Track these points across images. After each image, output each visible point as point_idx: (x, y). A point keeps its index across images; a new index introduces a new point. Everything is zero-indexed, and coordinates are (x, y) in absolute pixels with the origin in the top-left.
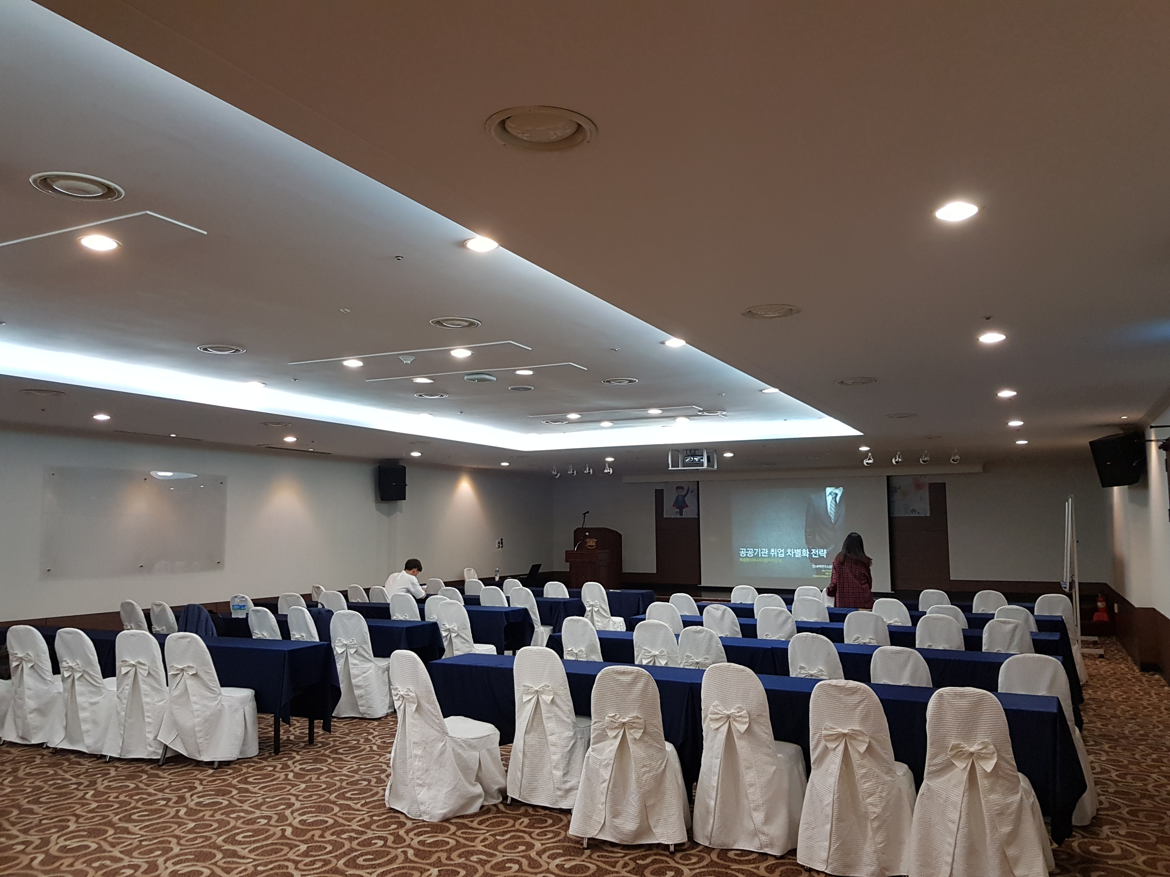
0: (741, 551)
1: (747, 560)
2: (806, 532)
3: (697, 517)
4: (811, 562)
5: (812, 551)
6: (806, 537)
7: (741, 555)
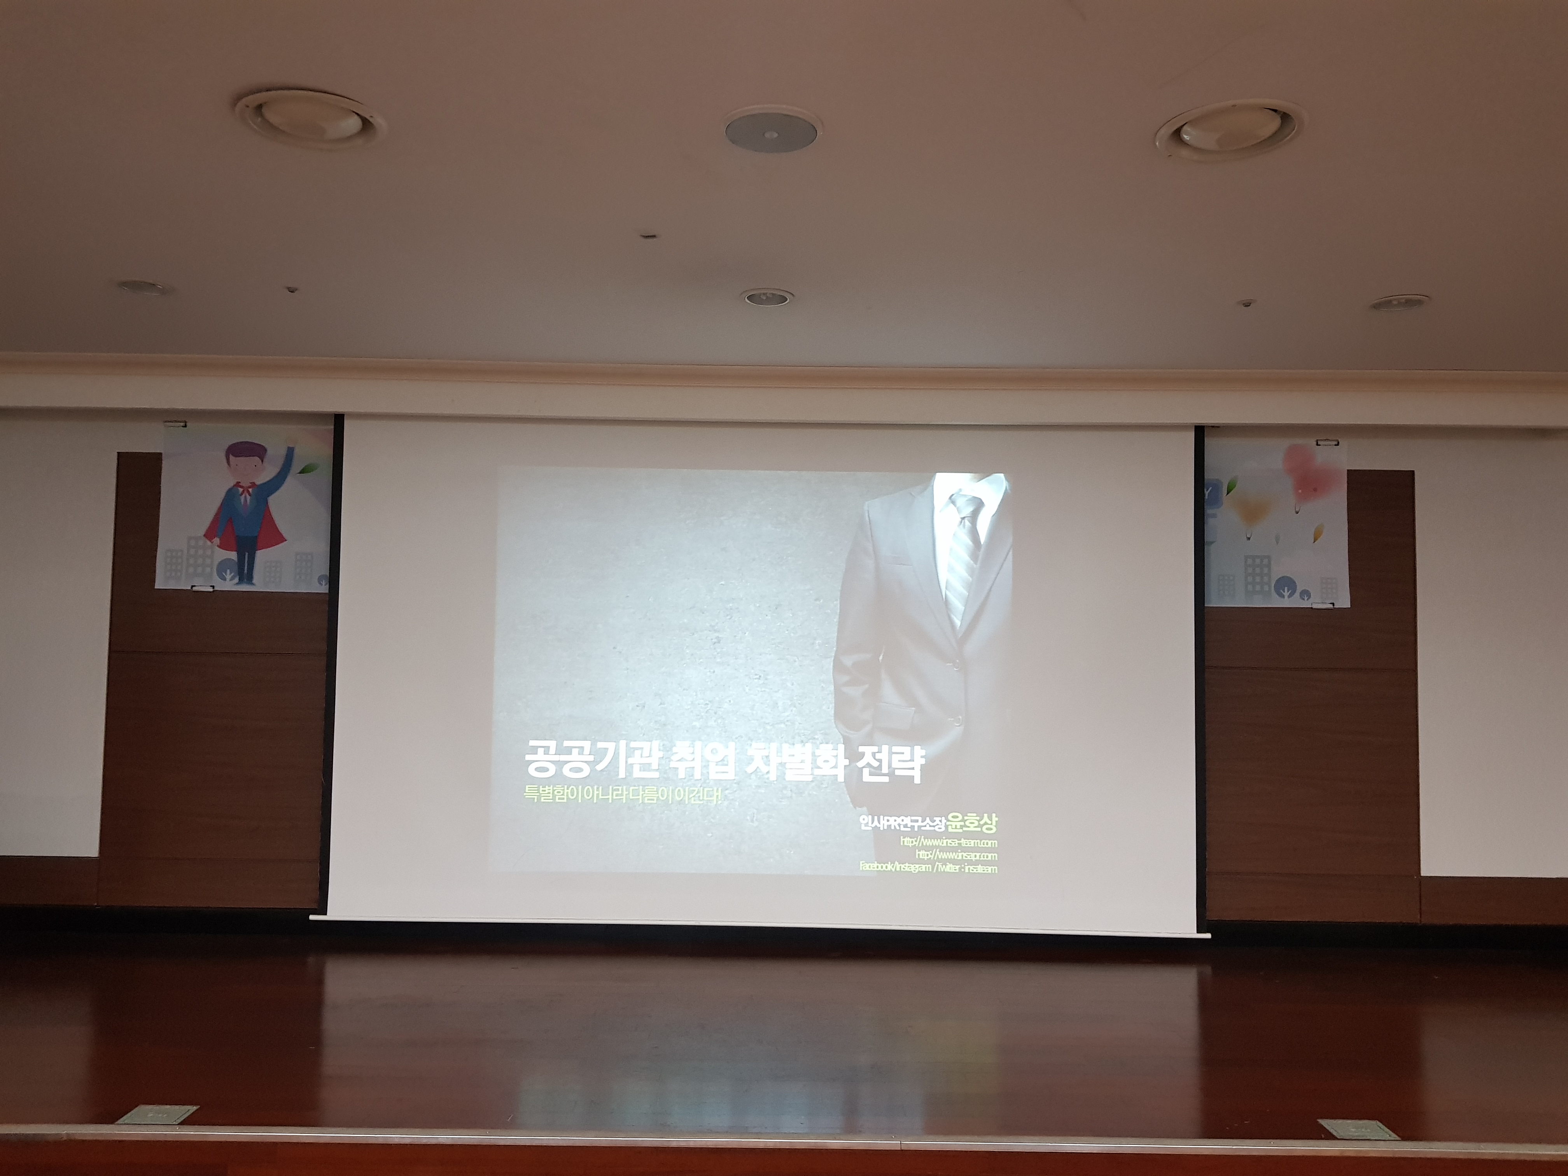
0: (534, 751)
1: (563, 794)
2: (838, 666)
3: (324, 589)
4: (856, 803)
5: (862, 755)
6: (838, 692)
7: (531, 770)
